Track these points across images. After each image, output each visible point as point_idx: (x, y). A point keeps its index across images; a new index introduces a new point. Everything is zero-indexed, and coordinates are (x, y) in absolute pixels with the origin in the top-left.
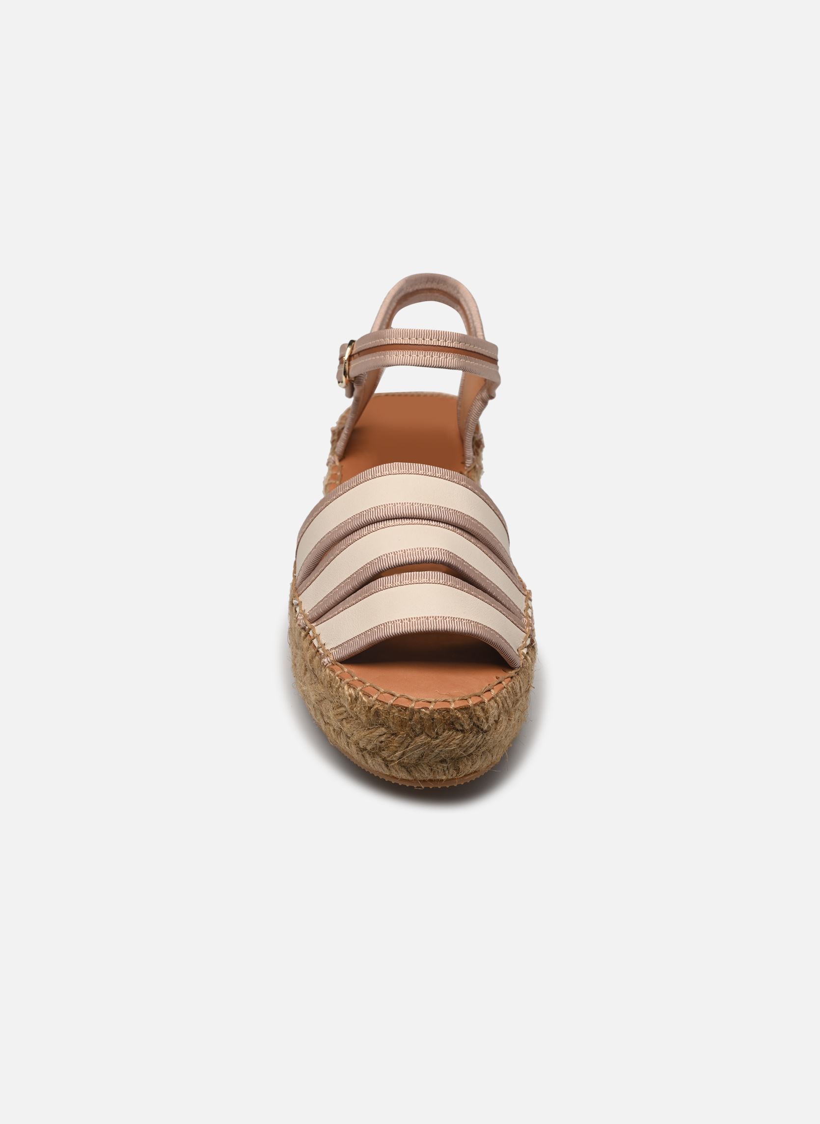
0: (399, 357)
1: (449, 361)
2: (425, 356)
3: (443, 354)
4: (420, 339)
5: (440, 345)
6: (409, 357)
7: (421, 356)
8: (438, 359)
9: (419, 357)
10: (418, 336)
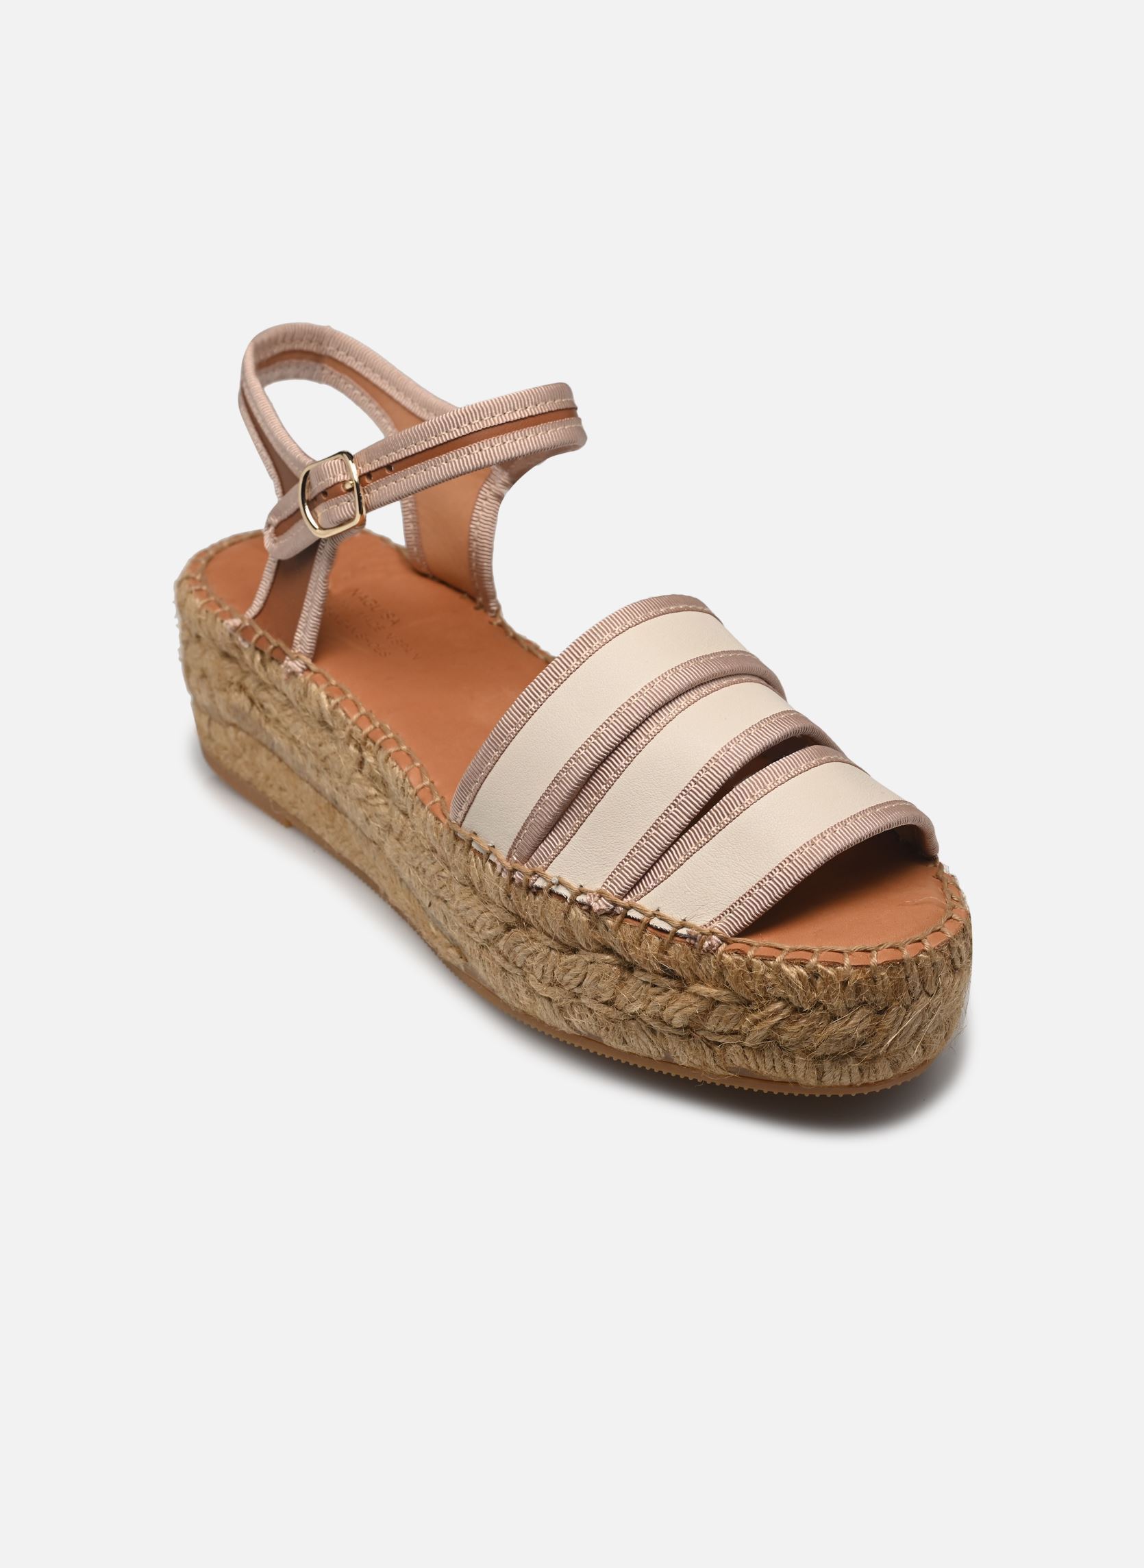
0: (453, 463)
1: (531, 441)
2: (481, 450)
3: (519, 433)
4: (476, 421)
5: (508, 420)
6: (468, 457)
7: (487, 448)
8: (514, 444)
9: (484, 452)
10: (471, 419)
